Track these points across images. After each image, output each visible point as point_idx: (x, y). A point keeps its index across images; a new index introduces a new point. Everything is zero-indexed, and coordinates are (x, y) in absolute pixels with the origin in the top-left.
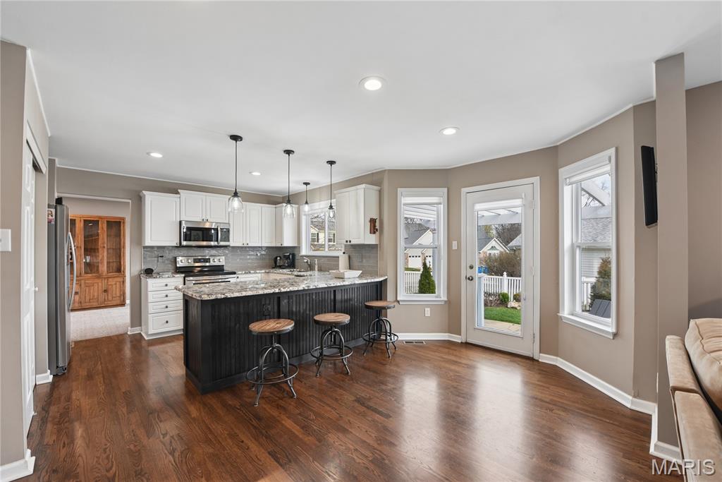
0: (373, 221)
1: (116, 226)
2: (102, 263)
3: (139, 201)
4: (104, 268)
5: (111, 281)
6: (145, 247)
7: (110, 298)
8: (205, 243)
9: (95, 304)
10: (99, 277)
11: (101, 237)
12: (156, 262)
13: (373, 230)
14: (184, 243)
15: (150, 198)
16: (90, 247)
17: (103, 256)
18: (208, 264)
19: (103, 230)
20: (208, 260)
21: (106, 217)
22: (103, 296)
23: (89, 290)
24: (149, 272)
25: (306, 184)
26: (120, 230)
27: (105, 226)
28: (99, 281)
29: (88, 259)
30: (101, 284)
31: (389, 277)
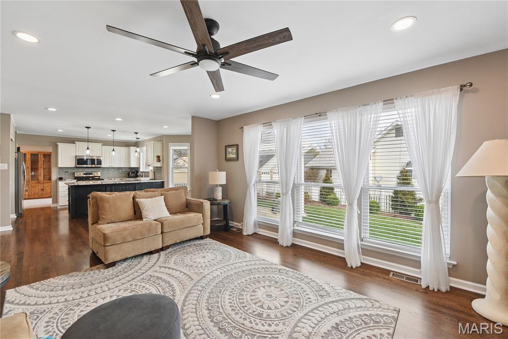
0: (158, 157)
1: (47, 156)
2: (40, 175)
3: (56, 147)
4: (41, 178)
5: (46, 185)
6: (59, 168)
7: (45, 193)
8: (85, 166)
9: (37, 196)
10: (39, 182)
11: (40, 162)
12: (64, 174)
13: (159, 160)
14: (78, 166)
15: (60, 145)
16: (34, 167)
17: (41, 172)
18: (91, 176)
19: (41, 159)
20: (91, 174)
21: (43, 152)
22: (41, 192)
23: (34, 189)
24: (61, 179)
26: (50, 159)
27: (42, 156)
28: (39, 185)
29: (33, 173)
30: (40, 186)
31: (165, 180)
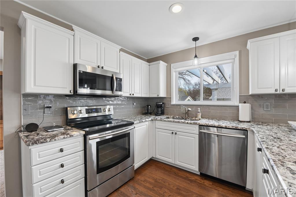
6: (25, 95)
12: (42, 114)
18: (100, 114)
20: (100, 110)
25: (196, 39)
